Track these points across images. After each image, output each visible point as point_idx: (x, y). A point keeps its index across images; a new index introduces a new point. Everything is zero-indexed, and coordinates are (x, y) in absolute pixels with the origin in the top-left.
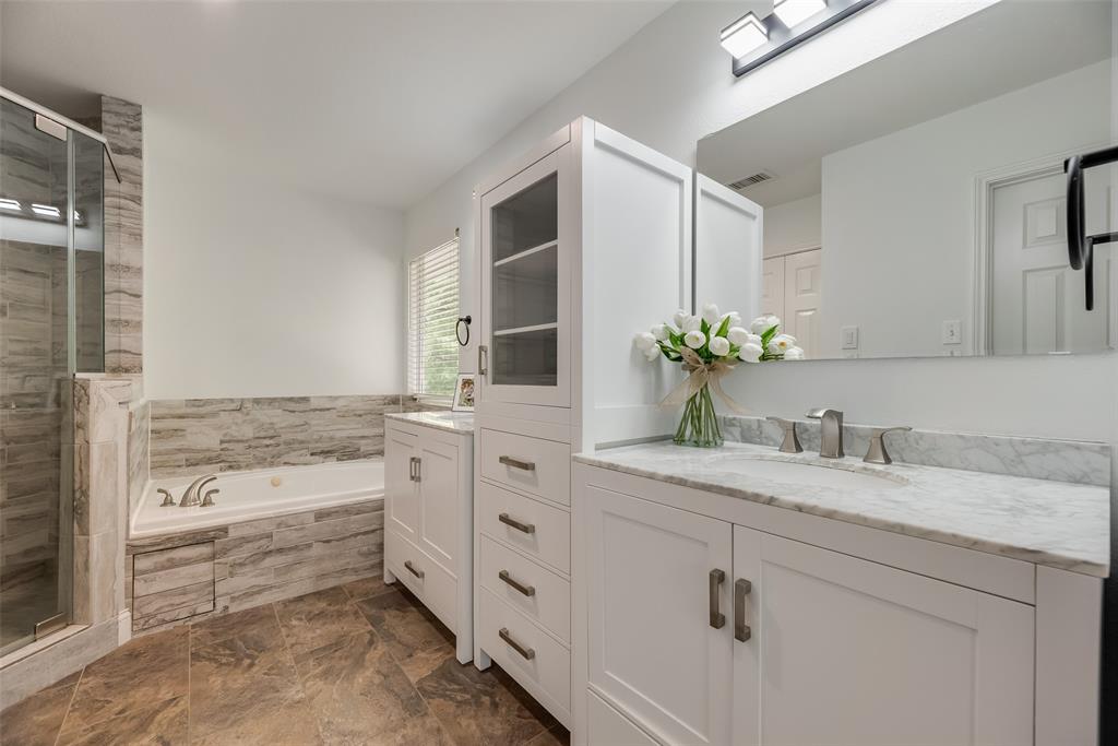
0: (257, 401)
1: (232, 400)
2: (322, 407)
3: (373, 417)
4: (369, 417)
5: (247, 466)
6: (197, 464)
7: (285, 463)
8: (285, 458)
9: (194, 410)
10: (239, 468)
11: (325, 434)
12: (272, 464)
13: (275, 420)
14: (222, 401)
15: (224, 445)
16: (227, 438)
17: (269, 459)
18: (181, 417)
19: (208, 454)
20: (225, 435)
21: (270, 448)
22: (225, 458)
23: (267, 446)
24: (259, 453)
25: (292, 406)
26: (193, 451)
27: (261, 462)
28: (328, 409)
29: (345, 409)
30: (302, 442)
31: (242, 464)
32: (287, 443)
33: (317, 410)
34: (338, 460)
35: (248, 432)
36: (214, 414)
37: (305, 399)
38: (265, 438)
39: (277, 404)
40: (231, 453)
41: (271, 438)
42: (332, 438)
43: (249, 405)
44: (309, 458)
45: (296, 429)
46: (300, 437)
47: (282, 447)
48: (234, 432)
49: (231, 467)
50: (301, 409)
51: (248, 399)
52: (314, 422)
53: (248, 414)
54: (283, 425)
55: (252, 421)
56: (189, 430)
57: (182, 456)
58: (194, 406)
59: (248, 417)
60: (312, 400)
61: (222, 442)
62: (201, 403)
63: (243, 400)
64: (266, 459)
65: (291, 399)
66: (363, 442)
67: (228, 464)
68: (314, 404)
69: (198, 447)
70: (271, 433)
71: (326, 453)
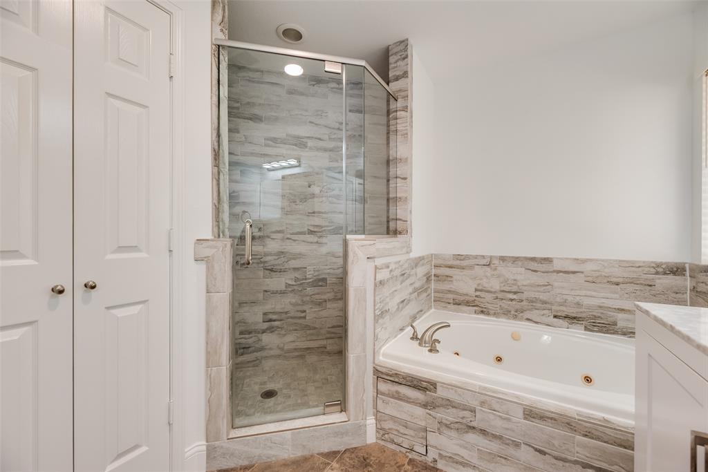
0: (503, 259)
1: (483, 257)
2: (566, 269)
3: (637, 287)
4: (631, 288)
5: (495, 314)
6: (459, 304)
7: (528, 319)
8: (527, 315)
9: (458, 262)
10: (488, 314)
11: (570, 299)
12: (515, 317)
13: (518, 277)
14: (476, 257)
15: (478, 293)
16: (480, 288)
17: (513, 312)
18: (450, 267)
19: (467, 298)
20: (479, 285)
21: (514, 303)
22: (478, 304)
23: (512, 300)
24: (505, 304)
25: (534, 265)
26: (457, 293)
27: (506, 313)
28: (574, 273)
29: (598, 274)
30: (545, 302)
31: (492, 312)
32: (531, 301)
33: (561, 272)
34: (586, 329)
35: (495, 285)
36: (471, 267)
37: (548, 260)
38: (509, 292)
39: (520, 263)
40: (482, 300)
41: (515, 293)
42: (578, 304)
43: (496, 262)
44: (551, 319)
45: (539, 289)
46: (543, 297)
47: (524, 303)
48: (486, 284)
49: (482, 312)
50: (543, 270)
51: (496, 257)
52: (556, 284)
53: (495, 269)
54: (525, 283)
55: (499, 276)
56: (454, 277)
57: (451, 296)
58: (457, 259)
59: (495, 273)
60: (555, 261)
61: (476, 290)
62: (462, 258)
63: (491, 257)
64: (510, 312)
65: (533, 259)
66: (621, 316)
67: (481, 309)
68: (557, 265)
69: (461, 291)
70: (515, 289)
71: (573, 319)
